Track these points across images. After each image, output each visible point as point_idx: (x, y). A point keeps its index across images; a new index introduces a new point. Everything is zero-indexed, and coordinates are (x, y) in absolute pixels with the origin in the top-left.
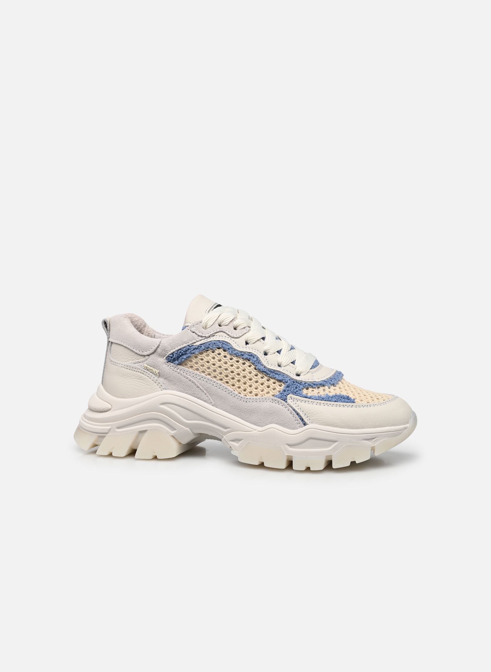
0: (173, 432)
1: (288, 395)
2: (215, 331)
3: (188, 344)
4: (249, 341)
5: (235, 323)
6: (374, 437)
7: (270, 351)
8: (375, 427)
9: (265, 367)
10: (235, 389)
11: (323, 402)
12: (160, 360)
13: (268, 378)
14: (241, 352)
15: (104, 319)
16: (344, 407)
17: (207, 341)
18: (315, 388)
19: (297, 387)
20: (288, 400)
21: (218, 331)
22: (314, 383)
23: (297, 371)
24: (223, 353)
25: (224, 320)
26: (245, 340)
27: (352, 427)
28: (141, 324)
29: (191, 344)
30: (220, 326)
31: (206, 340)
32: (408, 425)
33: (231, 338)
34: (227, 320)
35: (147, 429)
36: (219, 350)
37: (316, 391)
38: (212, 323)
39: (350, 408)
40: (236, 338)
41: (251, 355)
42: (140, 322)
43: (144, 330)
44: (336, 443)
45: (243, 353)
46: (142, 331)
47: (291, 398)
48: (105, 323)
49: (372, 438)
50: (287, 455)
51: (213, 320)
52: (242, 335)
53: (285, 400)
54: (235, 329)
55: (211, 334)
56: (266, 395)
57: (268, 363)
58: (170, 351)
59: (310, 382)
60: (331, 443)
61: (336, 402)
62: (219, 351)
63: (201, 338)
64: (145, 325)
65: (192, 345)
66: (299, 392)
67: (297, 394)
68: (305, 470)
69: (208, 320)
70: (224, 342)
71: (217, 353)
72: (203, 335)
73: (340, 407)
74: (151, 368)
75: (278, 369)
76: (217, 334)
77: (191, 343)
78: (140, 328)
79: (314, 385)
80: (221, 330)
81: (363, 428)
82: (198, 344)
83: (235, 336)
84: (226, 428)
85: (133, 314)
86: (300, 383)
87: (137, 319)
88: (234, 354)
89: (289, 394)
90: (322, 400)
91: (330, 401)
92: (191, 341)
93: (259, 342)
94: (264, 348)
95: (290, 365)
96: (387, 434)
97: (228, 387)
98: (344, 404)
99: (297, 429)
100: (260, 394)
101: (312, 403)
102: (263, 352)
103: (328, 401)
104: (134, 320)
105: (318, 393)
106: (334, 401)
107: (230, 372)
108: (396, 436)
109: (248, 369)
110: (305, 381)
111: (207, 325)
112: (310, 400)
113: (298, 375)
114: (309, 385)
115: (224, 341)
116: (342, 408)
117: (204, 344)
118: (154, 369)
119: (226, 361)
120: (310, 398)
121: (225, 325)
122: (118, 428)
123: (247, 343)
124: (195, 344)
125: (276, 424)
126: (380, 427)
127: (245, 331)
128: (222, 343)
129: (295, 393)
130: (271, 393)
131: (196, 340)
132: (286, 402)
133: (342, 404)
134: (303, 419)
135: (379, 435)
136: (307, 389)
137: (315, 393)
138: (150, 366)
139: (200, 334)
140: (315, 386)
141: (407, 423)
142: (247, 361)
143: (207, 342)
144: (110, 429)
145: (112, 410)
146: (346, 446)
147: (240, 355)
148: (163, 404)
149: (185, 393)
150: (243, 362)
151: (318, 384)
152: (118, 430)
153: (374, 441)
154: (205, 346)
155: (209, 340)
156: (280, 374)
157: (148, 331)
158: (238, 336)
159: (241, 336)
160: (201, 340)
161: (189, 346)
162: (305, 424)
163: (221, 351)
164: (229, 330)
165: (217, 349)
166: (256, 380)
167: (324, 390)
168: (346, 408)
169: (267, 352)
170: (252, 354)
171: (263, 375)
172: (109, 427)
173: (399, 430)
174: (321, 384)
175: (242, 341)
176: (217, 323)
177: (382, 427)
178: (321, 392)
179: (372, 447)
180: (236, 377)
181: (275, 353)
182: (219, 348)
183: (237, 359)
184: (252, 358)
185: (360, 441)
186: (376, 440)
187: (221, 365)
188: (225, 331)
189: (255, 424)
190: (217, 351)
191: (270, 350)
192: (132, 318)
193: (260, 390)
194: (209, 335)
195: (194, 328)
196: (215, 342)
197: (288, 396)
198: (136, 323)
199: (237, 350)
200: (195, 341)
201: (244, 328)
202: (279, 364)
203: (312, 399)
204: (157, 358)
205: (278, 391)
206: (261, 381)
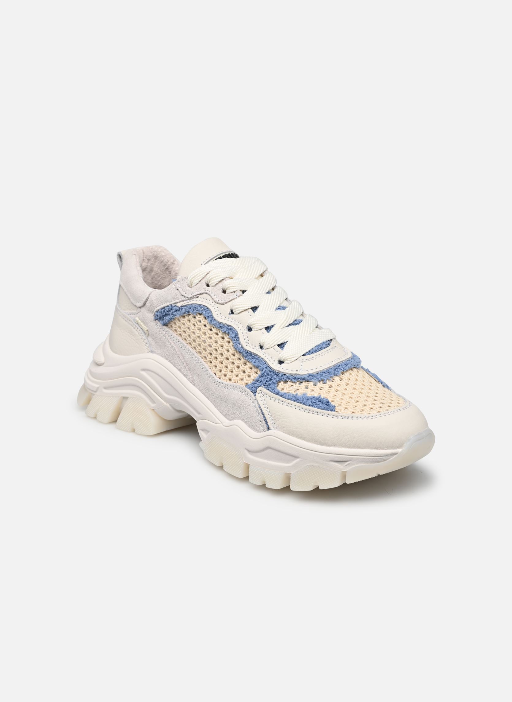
0: (153, 405)
1: (258, 387)
2: (200, 292)
3: (171, 303)
4: (234, 309)
5: (226, 284)
6: (346, 460)
7: (255, 327)
8: (350, 447)
9: (242, 347)
10: (211, 368)
11: (295, 403)
12: (149, 316)
13: (245, 360)
14: (221, 323)
15: (119, 252)
16: (318, 414)
17: (188, 303)
18: (294, 382)
19: (272, 378)
20: (257, 394)
21: (202, 292)
22: (295, 376)
23: (280, 357)
24: (203, 321)
25: (212, 279)
26: (230, 308)
27: (320, 442)
28: (168, 260)
29: (173, 304)
30: (208, 285)
31: (189, 301)
32: (399, 450)
33: (215, 303)
34: (215, 280)
35: (128, 396)
36: (200, 316)
37: (297, 386)
38: (197, 281)
39: (324, 417)
40: (220, 304)
41: (231, 329)
42: (167, 257)
43: (173, 268)
44: (298, 460)
45: (221, 325)
46: (170, 269)
47: (261, 392)
48: (120, 257)
49: (343, 460)
50: (245, 462)
51: (200, 277)
52: (229, 302)
53: (255, 392)
54: (224, 292)
55: (194, 295)
56: (239, 381)
57: (249, 342)
58: (156, 308)
59: (290, 374)
60: (293, 458)
61: (310, 407)
62: (200, 318)
63: (184, 299)
64: (174, 262)
65: (175, 305)
66: (272, 386)
67: (269, 387)
68: (261, 485)
69: (194, 277)
70: (206, 308)
71: (198, 320)
72: (186, 295)
73: (313, 413)
74: (142, 324)
75: (258, 352)
76: (201, 296)
77: (174, 302)
78: (168, 265)
79: (295, 378)
80: (207, 291)
81: (334, 445)
82: (179, 305)
83: (220, 302)
84: (199, 413)
85: (160, 247)
86: (277, 373)
87: (163, 254)
88: (213, 324)
89: (260, 386)
90: (295, 401)
91: (304, 404)
92: (174, 299)
93: (246, 313)
94: (249, 322)
95: (274, 347)
96: (364, 458)
97: (205, 364)
98: (320, 410)
99: (260, 432)
100: (234, 380)
101: (283, 402)
102: (246, 326)
103: (301, 403)
104: (161, 254)
105: (297, 389)
106: (308, 405)
107: (208, 345)
108: (378, 462)
109: (226, 345)
110: (284, 373)
111: (193, 284)
112: (282, 398)
113: (281, 362)
114: (287, 378)
115: (205, 306)
116: (315, 415)
117: (185, 306)
118: (144, 325)
119: (205, 331)
120: (282, 396)
121: (212, 286)
122: (105, 388)
123: (232, 312)
124: (177, 305)
125: (242, 420)
126: (358, 448)
127: (234, 295)
128: (202, 309)
129: (266, 386)
130: (245, 381)
131: (179, 300)
132: (255, 395)
133: (316, 410)
134: (267, 422)
135: (353, 458)
136: (286, 382)
137: (292, 390)
138: (141, 320)
139: (183, 294)
140: (296, 381)
141: (400, 446)
142: (226, 336)
143: (189, 305)
144: (98, 388)
145: (104, 365)
146: (308, 466)
147: (220, 326)
148: (144, 370)
149: (169, 361)
150: (222, 336)
151: (300, 378)
152: (105, 391)
153: (346, 465)
154: (186, 309)
155: (191, 302)
156: (257, 359)
157: (176, 270)
158: (223, 302)
159: (227, 303)
160: (183, 301)
161: (171, 305)
162: (268, 428)
163: (201, 318)
164: (216, 292)
165: (198, 315)
166: (232, 361)
167: (307, 387)
168: (320, 416)
169: (251, 327)
170: (231, 327)
171: (240, 356)
172: (97, 386)
173: (384, 456)
174: (304, 379)
175: (227, 309)
176: (204, 282)
177: (360, 448)
178: (300, 389)
179: (342, 472)
180: (214, 353)
181: (261, 330)
182: (200, 314)
183: (216, 331)
184: (231, 332)
185: (327, 463)
186: (348, 464)
187: (200, 335)
188: (210, 293)
189: (224, 415)
190: (198, 317)
191: (255, 325)
192: (158, 253)
193: (235, 374)
194: (191, 296)
195: (179, 285)
196: (196, 307)
197: (259, 389)
198: (163, 259)
199: (216, 320)
200: (177, 301)
201: (234, 292)
202: (262, 345)
203: (284, 397)
204: (147, 313)
205: (252, 379)
206: (237, 363)
